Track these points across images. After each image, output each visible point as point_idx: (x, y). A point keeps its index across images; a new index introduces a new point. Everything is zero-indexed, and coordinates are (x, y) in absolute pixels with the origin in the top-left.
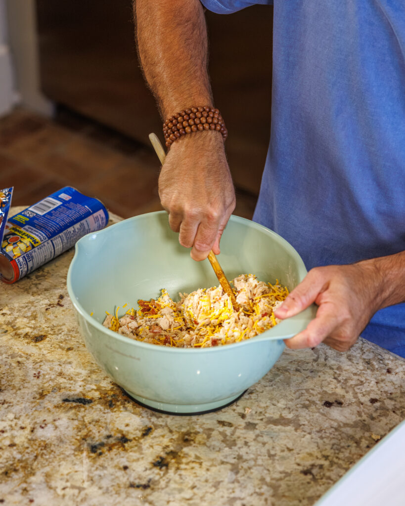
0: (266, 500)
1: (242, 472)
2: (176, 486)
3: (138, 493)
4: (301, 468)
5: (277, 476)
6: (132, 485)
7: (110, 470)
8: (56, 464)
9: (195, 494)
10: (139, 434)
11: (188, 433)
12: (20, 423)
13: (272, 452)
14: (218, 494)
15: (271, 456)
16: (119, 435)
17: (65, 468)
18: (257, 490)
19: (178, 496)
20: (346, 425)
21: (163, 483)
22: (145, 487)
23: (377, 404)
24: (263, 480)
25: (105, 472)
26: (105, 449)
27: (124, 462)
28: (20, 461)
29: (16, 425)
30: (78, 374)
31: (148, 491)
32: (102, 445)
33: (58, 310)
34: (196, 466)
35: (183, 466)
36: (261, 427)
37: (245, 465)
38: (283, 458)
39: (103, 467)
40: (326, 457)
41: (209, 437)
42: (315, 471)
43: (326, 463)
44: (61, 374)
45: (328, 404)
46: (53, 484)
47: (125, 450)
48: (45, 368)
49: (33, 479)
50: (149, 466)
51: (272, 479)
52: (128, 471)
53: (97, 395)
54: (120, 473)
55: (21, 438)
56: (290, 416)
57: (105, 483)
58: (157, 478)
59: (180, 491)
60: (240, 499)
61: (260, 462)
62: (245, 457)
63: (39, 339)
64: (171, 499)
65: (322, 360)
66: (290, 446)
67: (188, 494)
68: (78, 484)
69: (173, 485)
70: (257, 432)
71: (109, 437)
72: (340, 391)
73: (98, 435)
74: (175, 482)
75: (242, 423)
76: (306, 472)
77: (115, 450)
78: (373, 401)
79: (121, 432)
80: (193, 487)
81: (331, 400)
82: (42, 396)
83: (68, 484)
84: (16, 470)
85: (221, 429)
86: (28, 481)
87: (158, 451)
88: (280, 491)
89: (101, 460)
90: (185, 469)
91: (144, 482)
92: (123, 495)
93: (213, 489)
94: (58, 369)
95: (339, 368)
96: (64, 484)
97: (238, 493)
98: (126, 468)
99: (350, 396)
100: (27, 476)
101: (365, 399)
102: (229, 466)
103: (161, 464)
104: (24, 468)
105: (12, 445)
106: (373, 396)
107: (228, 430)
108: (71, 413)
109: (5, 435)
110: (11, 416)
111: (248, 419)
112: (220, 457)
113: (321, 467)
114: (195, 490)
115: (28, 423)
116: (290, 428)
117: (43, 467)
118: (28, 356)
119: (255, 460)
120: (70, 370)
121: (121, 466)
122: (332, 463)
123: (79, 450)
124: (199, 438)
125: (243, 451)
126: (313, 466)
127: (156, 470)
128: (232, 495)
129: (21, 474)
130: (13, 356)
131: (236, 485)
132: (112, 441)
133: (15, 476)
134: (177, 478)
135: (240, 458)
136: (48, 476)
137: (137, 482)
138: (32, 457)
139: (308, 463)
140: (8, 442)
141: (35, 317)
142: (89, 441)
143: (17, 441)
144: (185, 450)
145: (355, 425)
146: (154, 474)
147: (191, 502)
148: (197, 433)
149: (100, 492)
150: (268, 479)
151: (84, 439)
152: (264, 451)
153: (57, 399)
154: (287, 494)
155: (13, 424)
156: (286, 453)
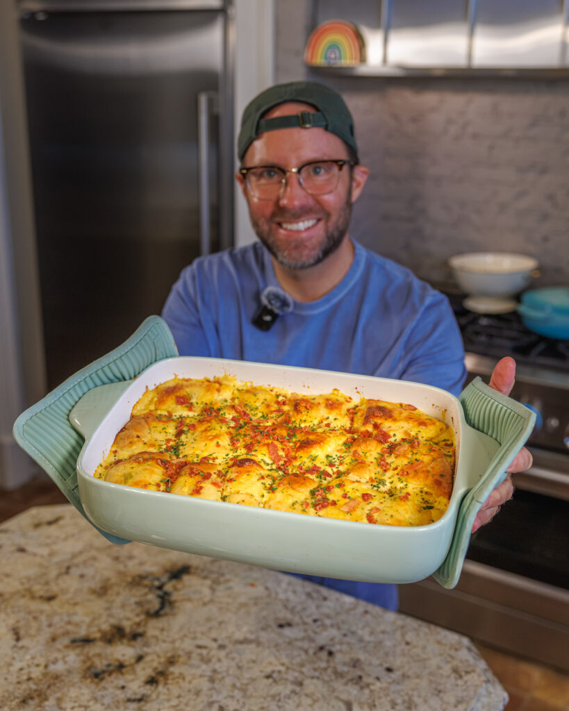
0: (238, 701)
1: (217, 681)
2: (165, 697)
3: (133, 706)
4: (263, 674)
5: (245, 681)
6: (129, 700)
7: (111, 690)
8: (65, 690)
9: (180, 702)
10: (133, 661)
11: (173, 657)
12: (36, 662)
13: (240, 664)
14: (199, 700)
15: (239, 668)
16: (117, 663)
17: (73, 693)
18: (231, 694)
19: (167, 705)
20: (296, 640)
21: (154, 696)
22: (140, 700)
23: (319, 623)
24: (234, 686)
25: (107, 692)
26: (106, 675)
27: (121, 682)
28: (35, 691)
29: (33, 663)
30: (83, 622)
31: (142, 703)
32: (104, 672)
33: (66, 577)
34: (181, 681)
35: (170, 681)
36: (230, 647)
37: (220, 676)
38: (249, 668)
39: (105, 688)
40: (283, 664)
41: (189, 658)
42: (275, 675)
43: (283, 669)
44: (69, 623)
45: (281, 626)
46: (64, 705)
47: (122, 674)
48: (56, 619)
49: (46, 703)
50: (142, 684)
51: (242, 684)
52: (126, 690)
53: (98, 635)
54: (118, 692)
55: (36, 673)
56: (252, 637)
57: (107, 701)
58: (149, 692)
59: (169, 700)
60: (217, 702)
61: (231, 672)
62: (219, 670)
63: (50, 599)
64: (161, 707)
65: (273, 595)
66: (254, 658)
67: (175, 702)
68: (85, 703)
69: (162, 697)
70: (227, 650)
71: (109, 665)
72: (289, 616)
73: (100, 665)
74: (164, 694)
75: (214, 645)
76: (268, 677)
77: (114, 675)
78: (315, 621)
79: (118, 660)
80: (179, 697)
81: (283, 622)
82: (54, 639)
83: (76, 704)
84: (32, 698)
85: (199, 651)
86: (43, 705)
87: (150, 672)
88: (249, 693)
89: (103, 684)
90: (172, 684)
91: (138, 696)
92: (122, 708)
93: (194, 697)
94: (66, 618)
95: (288, 600)
96: (72, 704)
97: (215, 698)
98: (123, 688)
99: (297, 619)
100: (41, 702)
101: (309, 620)
102: (206, 679)
103: (152, 681)
104: (39, 696)
105: (29, 679)
106: (315, 617)
107: (204, 652)
108: (78, 651)
109: (23, 672)
110: (28, 657)
111: (220, 642)
112: (199, 672)
113: (279, 672)
114: (181, 699)
115: (42, 661)
116: (253, 646)
117: (55, 693)
118: (42, 612)
119: (227, 671)
120: (76, 619)
121: (120, 686)
122: (288, 668)
123: (84, 677)
124: (182, 660)
125: (217, 666)
126: (273, 672)
127: (148, 687)
128: (211, 700)
129: (37, 701)
130: (30, 613)
131: (213, 691)
132: (111, 668)
133: (31, 702)
134: (165, 691)
135: (215, 671)
136: (59, 700)
137: (133, 697)
138: (46, 686)
139: (268, 670)
140: (25, 677)
141: (47, 583)
142: (93, 670)
143: (33, 675)
144: (172, 669)
145: (303, 639)
146: (147, 690)
147: (178, 708)
148: (179, 656)
149: (103, 708)
150: (238, 685)
151: (89, 668)
152: (233, 664)
153: (66, 641)
154: (254, 694)
155: (30, 663)
156: (251, 665)
